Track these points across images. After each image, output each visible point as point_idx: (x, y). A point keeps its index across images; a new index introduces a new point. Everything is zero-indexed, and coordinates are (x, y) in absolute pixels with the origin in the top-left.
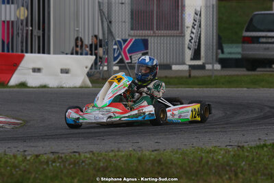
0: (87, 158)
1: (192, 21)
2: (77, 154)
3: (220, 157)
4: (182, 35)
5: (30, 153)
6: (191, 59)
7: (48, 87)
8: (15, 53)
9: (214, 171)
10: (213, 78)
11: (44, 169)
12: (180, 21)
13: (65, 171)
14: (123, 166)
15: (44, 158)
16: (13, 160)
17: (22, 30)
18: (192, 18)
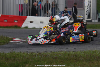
0: (50, 54)
1: (88, 5)
2: (46, 52)
3: (97, 54)
4: (84, 10)
5: (29, 52)
6: (87, 18)
7: (36, 28)
8: (24, 16)
9: (95, 59)
10: (95, 25)
11: (34, 58)
12: (83, 4)
13: (42, 59)
14: (63, 57)
15: (34, 54)
16: (23, 55)
17: (26, 7)
18: (87, 3)
